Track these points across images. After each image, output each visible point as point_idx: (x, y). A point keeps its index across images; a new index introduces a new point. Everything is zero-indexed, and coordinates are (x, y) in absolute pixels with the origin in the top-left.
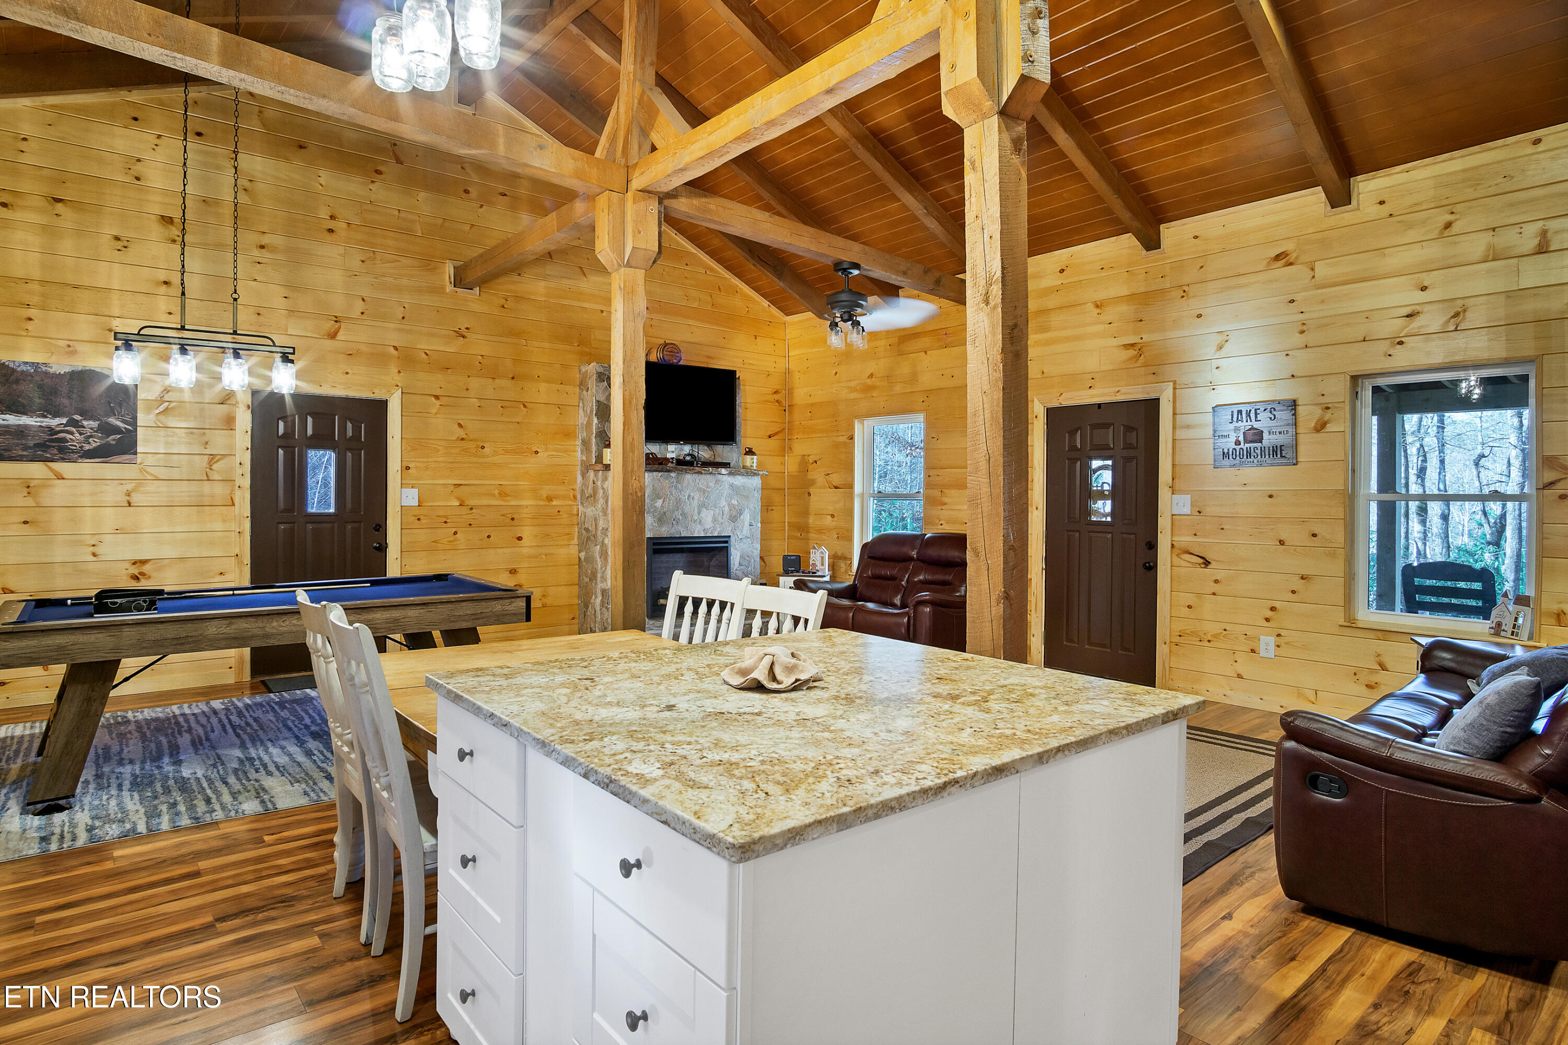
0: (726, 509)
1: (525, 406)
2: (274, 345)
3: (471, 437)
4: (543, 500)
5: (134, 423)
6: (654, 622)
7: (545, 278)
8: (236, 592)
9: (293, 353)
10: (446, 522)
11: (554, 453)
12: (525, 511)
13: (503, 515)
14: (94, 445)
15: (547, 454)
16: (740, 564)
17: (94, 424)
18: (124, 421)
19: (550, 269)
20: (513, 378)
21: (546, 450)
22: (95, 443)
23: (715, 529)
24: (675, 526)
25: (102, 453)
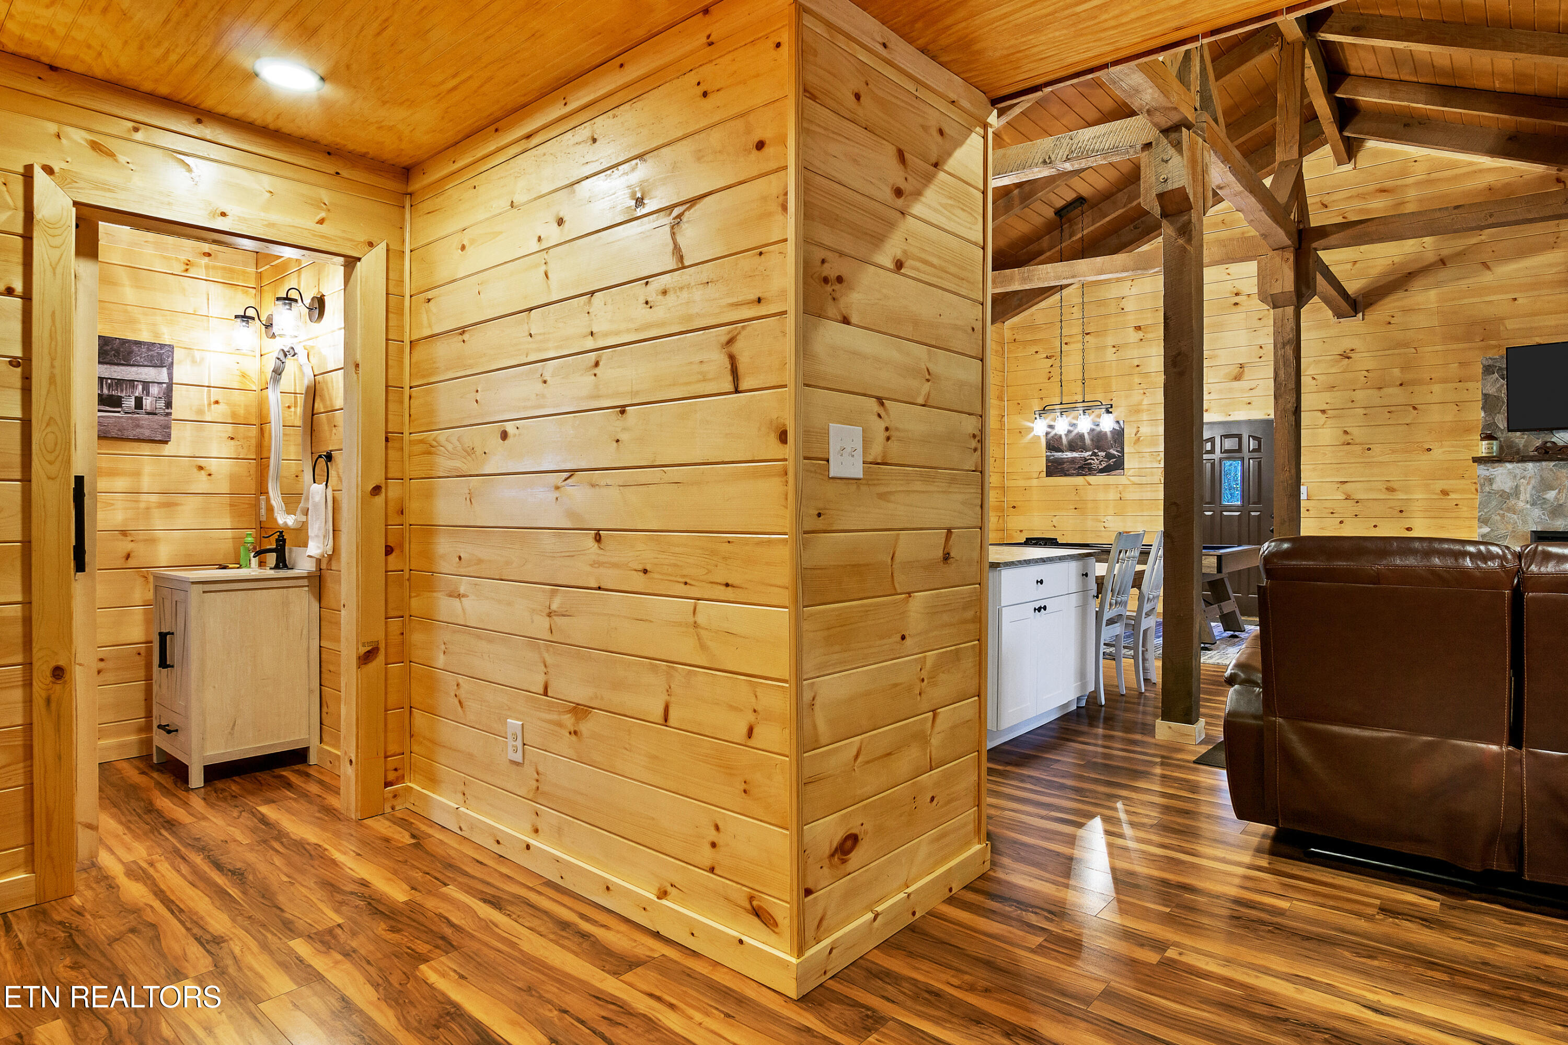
1: (1415, 408)
2: (1102, 405)
3: (1357, 441)
4: (1437, 494)
5: (1122, 452)
7: (1438, 285)
9: (1111, 407)
10: (1332, 513)
11: (1451, 449)
12: (1417, 504)
13: (1390, 508)
15: (1440, 451)
17: (1103, 454)
18: (1117, 451)
19: (1443, 274)
20: (1401, 385)
21: (1441, 447)
22: (1104, 465)
25: (1107, 470)
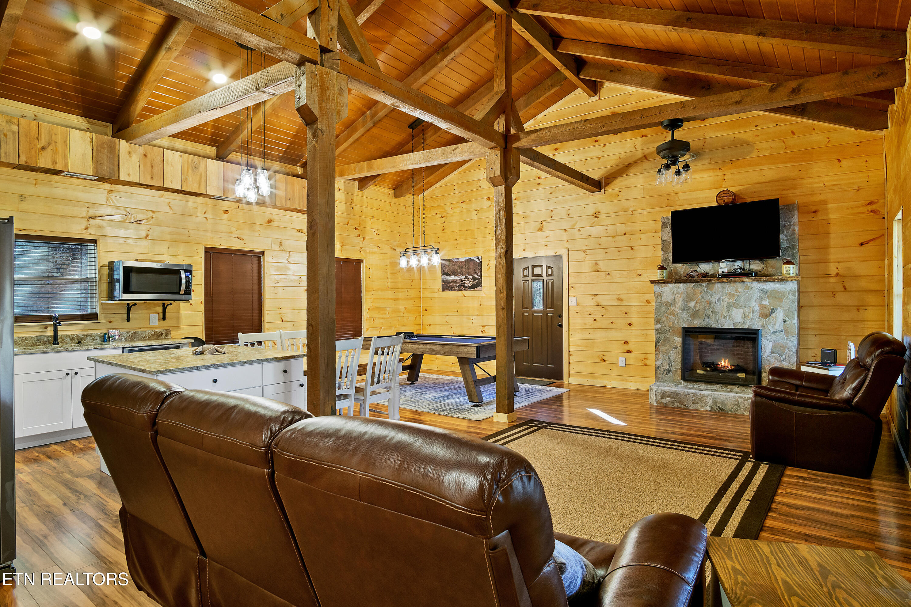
0: (757, 308)
1: (632, 249)
3: (602, 269)
4: (644, 302)
5: (481, 276)
6: (688, 384)
7: (643, 172)
8: (453, 337)
10: (590, 314)
11: (651, 274)
12: (632, 309)
13: (620, 311)
14: (471, 284)
15: (643, 276)
16: (772, 352)
17: (471, 277)
18: (478, 275)
19: (646, 166)
20: (625, 234)
21: (646, 273)
23: (744, 323)
24: (706, 320)
25: (473, 287)
